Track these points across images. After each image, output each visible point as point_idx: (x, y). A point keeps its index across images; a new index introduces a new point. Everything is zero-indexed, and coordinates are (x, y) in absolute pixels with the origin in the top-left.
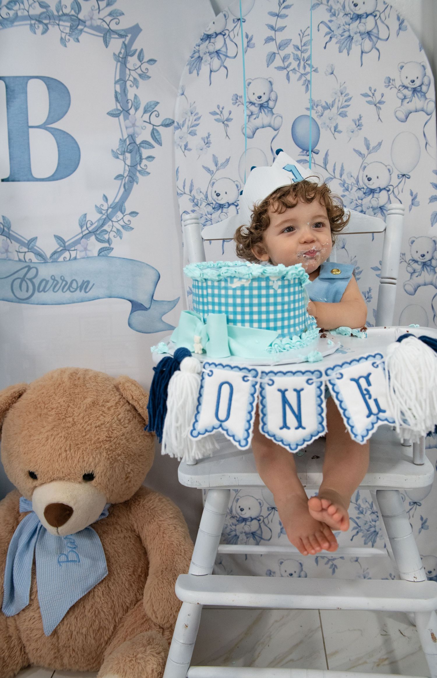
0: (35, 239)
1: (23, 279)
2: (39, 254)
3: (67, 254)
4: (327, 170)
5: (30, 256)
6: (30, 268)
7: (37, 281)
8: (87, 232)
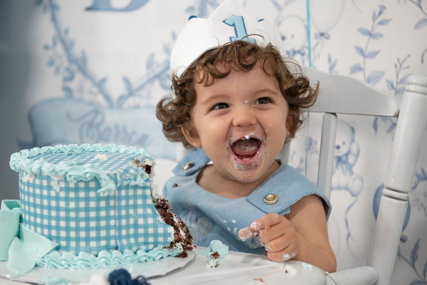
0: (104, 80)
1: (91, 124)
2: (107, 98)
3: (131, 101)
4: (421, 7)
5: (100, 99)
6: (97, 112)
7: (102, 128)
8: (151, 75)
